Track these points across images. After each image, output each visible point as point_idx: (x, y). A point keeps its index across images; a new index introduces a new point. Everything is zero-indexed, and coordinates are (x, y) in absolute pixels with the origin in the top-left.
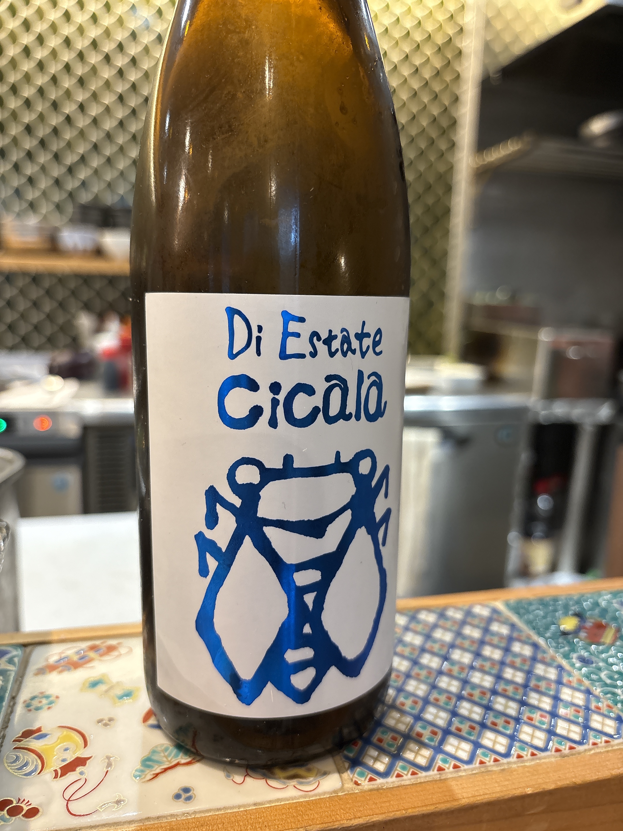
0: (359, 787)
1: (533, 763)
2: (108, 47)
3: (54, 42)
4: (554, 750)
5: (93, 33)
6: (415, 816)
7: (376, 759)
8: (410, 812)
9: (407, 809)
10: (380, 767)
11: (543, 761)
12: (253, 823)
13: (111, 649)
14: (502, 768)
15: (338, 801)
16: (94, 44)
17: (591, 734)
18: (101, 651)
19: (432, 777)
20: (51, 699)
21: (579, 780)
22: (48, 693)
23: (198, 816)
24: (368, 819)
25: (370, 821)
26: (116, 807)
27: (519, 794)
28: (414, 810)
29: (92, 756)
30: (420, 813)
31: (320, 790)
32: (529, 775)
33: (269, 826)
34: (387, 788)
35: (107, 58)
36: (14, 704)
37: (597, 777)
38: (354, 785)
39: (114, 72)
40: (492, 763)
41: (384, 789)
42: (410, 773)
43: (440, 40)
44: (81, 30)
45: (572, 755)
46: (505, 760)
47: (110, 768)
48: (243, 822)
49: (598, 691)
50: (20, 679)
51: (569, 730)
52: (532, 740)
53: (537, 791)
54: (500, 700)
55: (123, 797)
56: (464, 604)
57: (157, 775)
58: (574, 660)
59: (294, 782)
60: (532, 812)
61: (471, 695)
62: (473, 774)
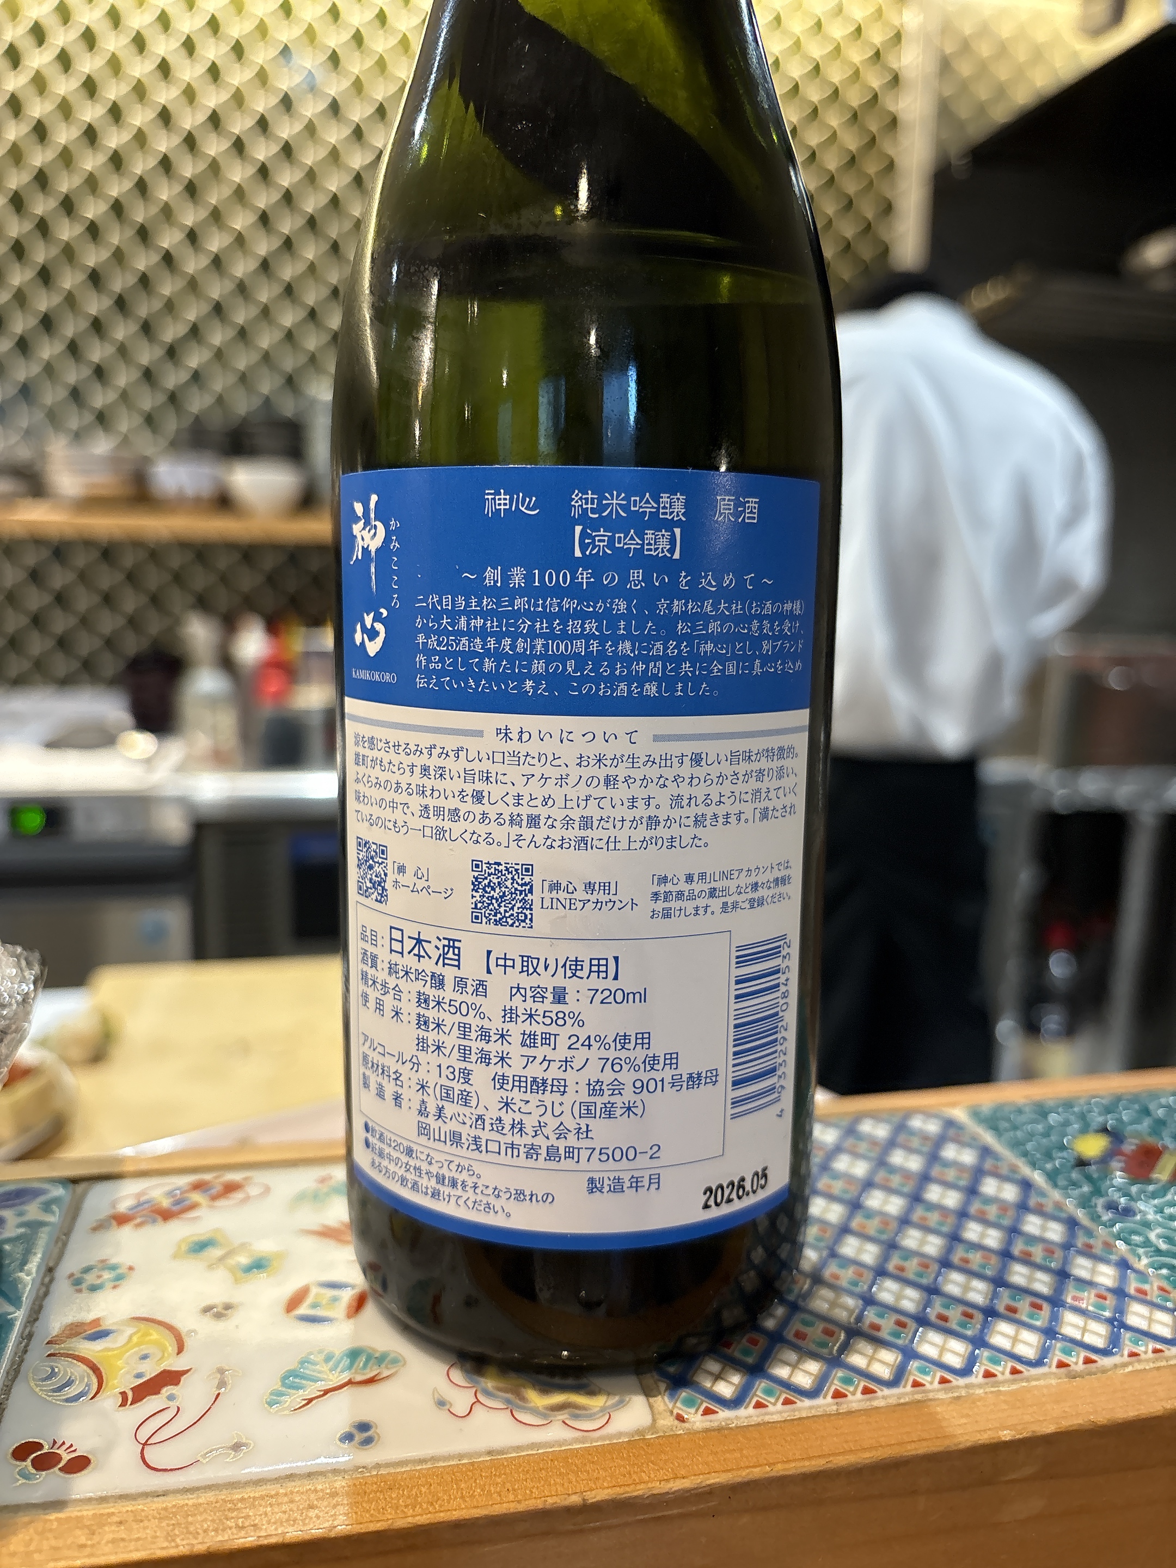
0: (686, 1425)
1: (1014, 1387)
2: (239, 125)
3: (140, 117)
4: (1055, 1363)
5: (212, 99)
6: (790, 1476)
7: (718, 1377)
8: (780, 1470)
9: (774, 1464)
10: (725, 1389)
11: (1034, 1383)
12: (485, 1485)
13: (231, 1188)
14: (956, 1394)
15: (645, 1448)
16: (215, 120)
17: (1126, 1336)
18: (214, 1191)
19: (821, 1410)
20: (119, 1271)
21: (1102, 1417)
22: (114, 1261)
23: (383, 1471)
24: (699, 1480)
25: (704, 1484)
26: (232, 1456)
27: (987, 1442)
28: (787, 1466)
29: (191, 1369)
30: (799, 1471)
31: (611, 1429)
32: (1006, 1407)
33: (514, 1490)
34: (737, 1427)
35: (239, 146)
36: (51, 1281)
37: (1136, 1413)
38: (676, 1422)
39: (251, 170)
40: (936, 1385)
41: (731, 1428)
42: (781, 1400)
43: (855, 98)
44: (190, 94)
45: (1090, 1374)
46: (962, 1381)
47: (223, 1389)
48: (466, 1482)
49: (1143, 1263)
50: (64, 1237)
51: (1084, 1330)
52: (1013, 1345)
53: (1021, 1436)
54: (956, 1277)
55: (246, 1439)
56: (893, 1111)
57: (310, 1401)
58: (1099, 1209)
59: (563, 1416)
60: (1013, 1476)
61: (902, 1269)
62: (899, 1405)
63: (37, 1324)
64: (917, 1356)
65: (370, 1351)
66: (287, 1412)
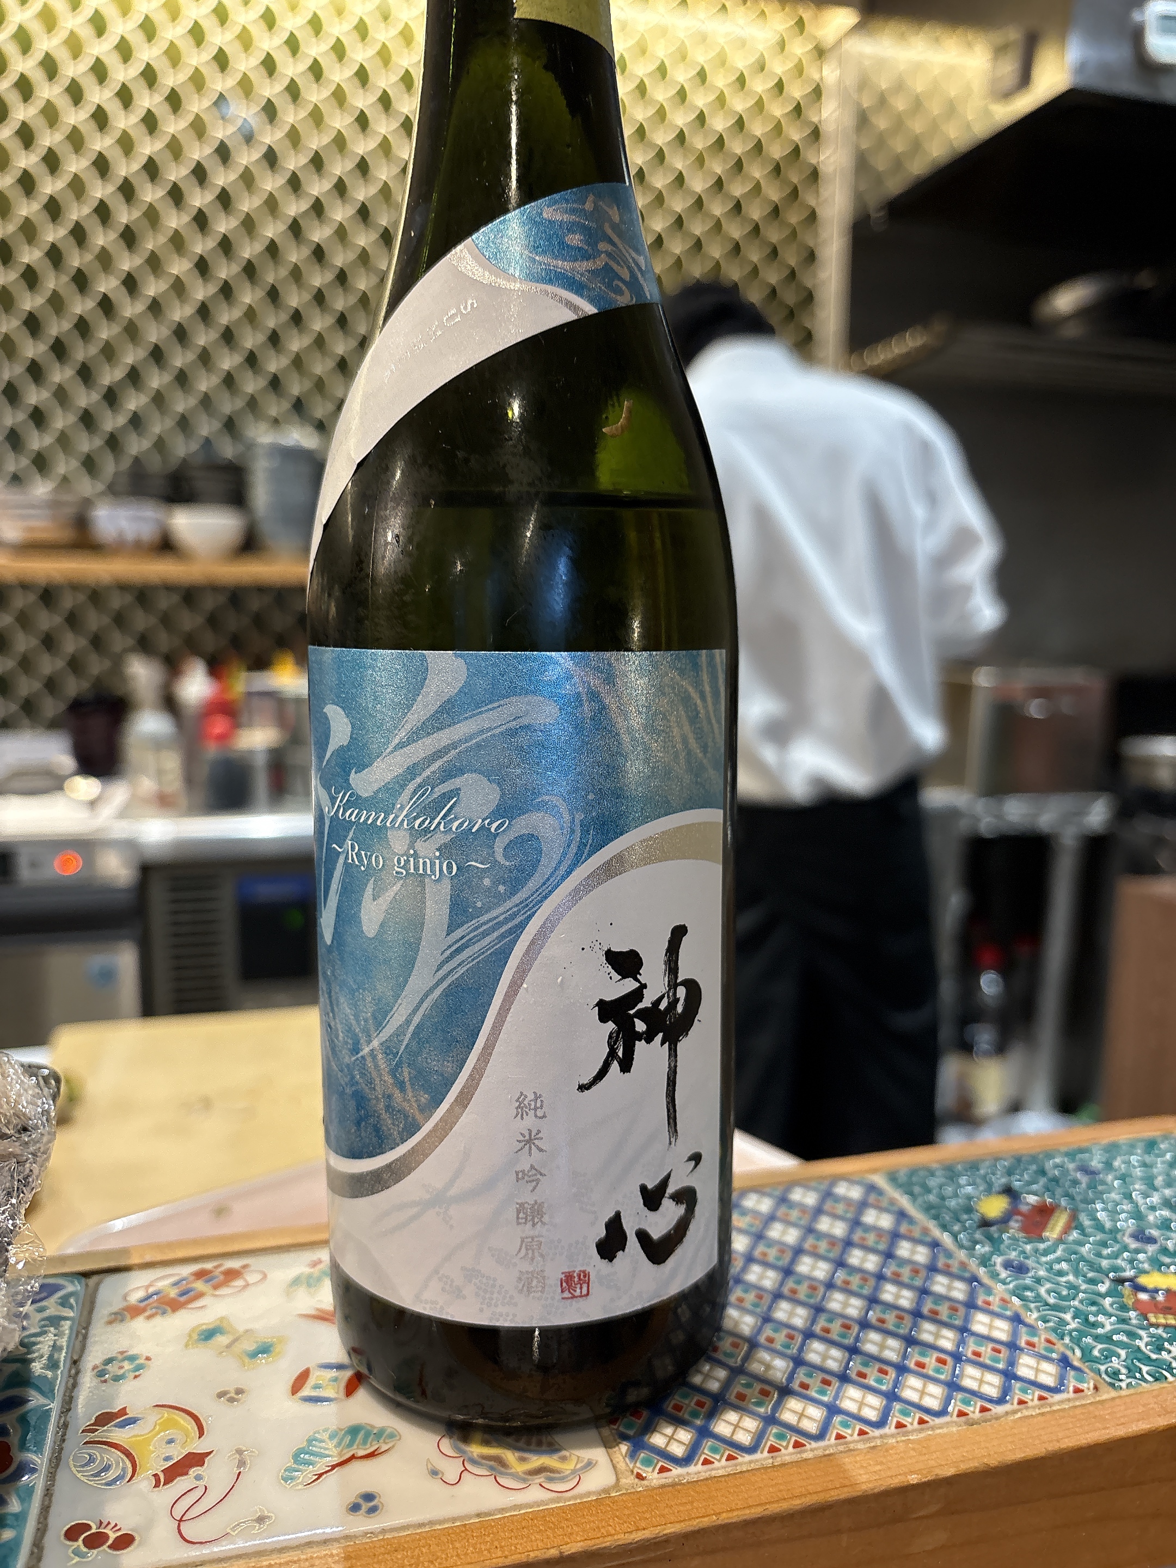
0: (645, 1482)
1: (922, 1435)
2: (176, 173)
4: (956, 1413)
5: (148, 148)
7: (671, 1438)
8: (725, 1518)
9: (719, 1513)
10: (678, 1449)
11: (938, 1431)
12: (476, 1544)
13: (232, 1275)
14: (872, 1444)
15: (611, 1505)
16: (151, 167)
17: (1017, 1385)
18: (216, 1280)
19: (759, 1463)
20: (139, 1362)
21: (993, 1462)
22: (132, 1352)
23: (388, 1536)
24: (657, 1531)
25: (661, 1534)
26: (257, 1528)
27: (898, 1486)
28: (730, 1515)
29: (212, 1451)
31: (581, 1489)
32: (914, 1454)
33: (501, 1547)
34: (688, 1483)
35: (175, 193)
36: (78, 1373)
37: (1023, 1455)
38: (637, 1480)
39: (188, 217)
40: (856, 1436)
41: (684, 1484)
42: (725, 1457)
43: (777, 151)
44: (126, 142)
45: (986, 1421)
46: (877, 1432)
47: (243, 1468)
48: (460, 1542)
49: (1031, 1317)
50: (83, 1331)
51: (981, 1382)
52: (921, 1398)
53: (926, 1479)
54: (874, 1336)
55: (268, 1513)
56: (821, 1178)
57: (320, 1475)
58: (999, 1268)
59: (540, 1479)
60: (921, 1514)
61: (827, 1331)
62: (825, 1456)
63: (70, 1414)
64: (840, 1411)
65: (369, 1428)
66: (300, 1487)
